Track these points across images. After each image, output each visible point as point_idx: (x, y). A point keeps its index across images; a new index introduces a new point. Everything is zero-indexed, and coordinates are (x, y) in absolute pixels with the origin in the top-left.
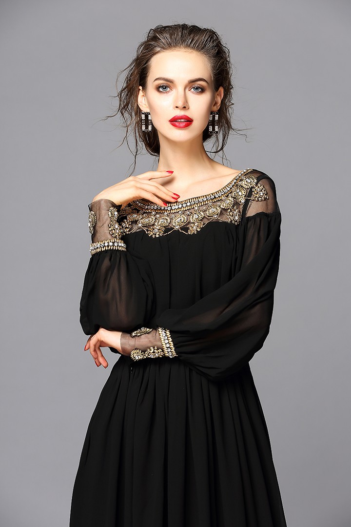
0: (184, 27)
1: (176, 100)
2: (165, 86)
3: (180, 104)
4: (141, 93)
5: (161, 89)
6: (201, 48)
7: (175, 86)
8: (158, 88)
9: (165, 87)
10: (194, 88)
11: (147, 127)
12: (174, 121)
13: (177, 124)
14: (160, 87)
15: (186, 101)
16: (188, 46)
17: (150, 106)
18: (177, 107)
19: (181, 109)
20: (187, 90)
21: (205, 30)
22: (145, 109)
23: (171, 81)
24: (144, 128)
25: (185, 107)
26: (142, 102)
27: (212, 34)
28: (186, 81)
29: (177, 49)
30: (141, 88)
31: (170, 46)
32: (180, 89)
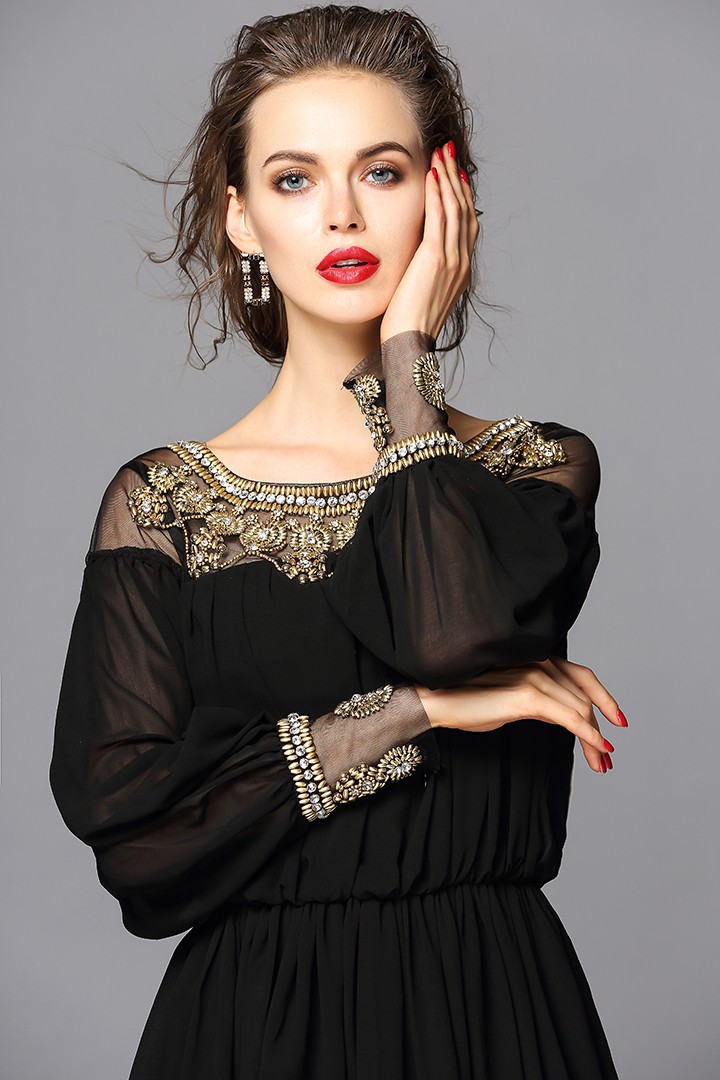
0: (331, 12)
1: (329, 210)
2: (293, 178)
3: (341, 218)
4: (234, 205)
5: (285, 185)
6: (381, 64)
7: (322, 171)
8: (277, 183)
9: (295, 179)
10: (373, 172)
11: (257, 294)
12: (330, 267)
13: (338, 273)
14: (282, 179)
15: (356, 209)
16: (347, 62)
17: (262, 235)
18: (333, 228)
19: (345, 232)
20: (356, 179)
21: (390, 17)
22: (247, 245)
23: (309, 160)
24: (248, 295)
25: (354, 226)
26: (238, 227)
27: (408, 26)
28: (350, 156)
29: (318, 71)
30: (232, 190)
31: (299, 66)
32: (338, 176)
